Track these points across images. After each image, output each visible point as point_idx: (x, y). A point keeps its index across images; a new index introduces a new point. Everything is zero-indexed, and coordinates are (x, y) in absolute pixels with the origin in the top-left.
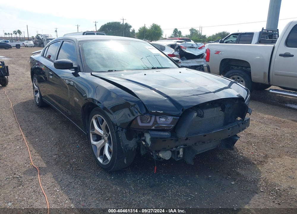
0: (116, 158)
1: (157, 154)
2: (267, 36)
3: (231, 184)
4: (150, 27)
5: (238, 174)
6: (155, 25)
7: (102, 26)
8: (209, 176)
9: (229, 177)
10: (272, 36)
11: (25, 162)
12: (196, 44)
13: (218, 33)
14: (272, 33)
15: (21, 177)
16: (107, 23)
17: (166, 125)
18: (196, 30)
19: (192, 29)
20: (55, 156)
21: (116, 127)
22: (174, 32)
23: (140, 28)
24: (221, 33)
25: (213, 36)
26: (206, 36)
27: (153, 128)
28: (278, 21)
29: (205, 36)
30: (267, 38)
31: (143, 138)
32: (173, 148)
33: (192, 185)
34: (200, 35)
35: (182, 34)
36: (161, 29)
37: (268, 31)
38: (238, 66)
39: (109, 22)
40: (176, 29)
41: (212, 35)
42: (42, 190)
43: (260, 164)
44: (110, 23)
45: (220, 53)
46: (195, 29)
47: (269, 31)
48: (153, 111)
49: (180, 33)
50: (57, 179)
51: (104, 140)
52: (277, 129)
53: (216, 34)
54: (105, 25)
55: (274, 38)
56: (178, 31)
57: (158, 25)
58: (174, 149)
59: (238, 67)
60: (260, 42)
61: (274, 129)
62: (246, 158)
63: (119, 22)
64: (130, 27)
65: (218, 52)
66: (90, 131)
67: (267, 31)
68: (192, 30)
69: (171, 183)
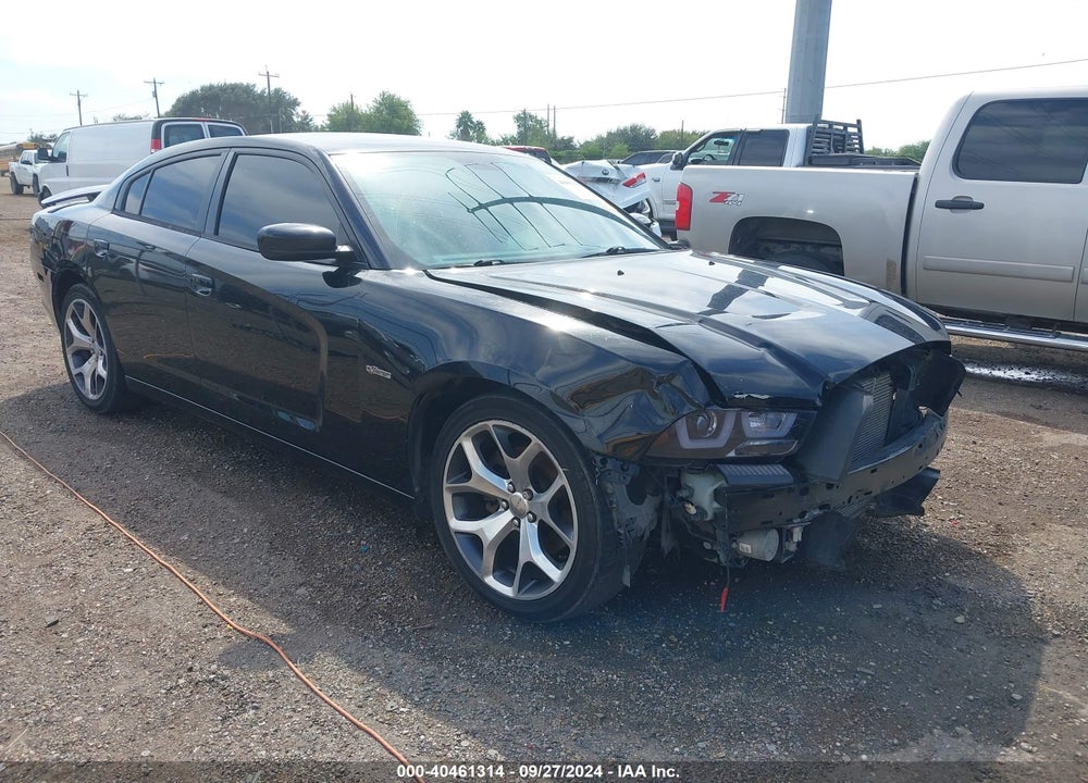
0: (595, 572)
1: (734, 545)
2: (829, 144)
3: (956, 622)
4: (372, 104)
5: (957, 591)
6: (391, 98)
7: (179, 100)
8: (875, 606)
9: (936, 601)
10: (843, 141)
11: (201, 621)
12: (617, 168)
13: (614, 130)
14: (844, 133)
15: (224, 678)
16: (202, 89)
17: (765, 443)
18: (539, 118)
19: (524, 113)
20: (301, 591)
21: (598, 458)
22: (458, 127)
23: (334, 109)
24: (625, 130)
25: (600, 139)
26: (575, 141)
27: (732, 454)
28: (823, 91)
29: (570, 140)
30: (829, 149)
31: (684, 494)
32: (791, 520)
33: (842, 640)
34: (552, 137)
35: (487, 132)
36: (412, 113)
37: (845, 128)
38: (787, 243)
39: (207, 84)
40: (467, 113)
41: (595, 138)
42: (341, 713)
43: (1000, 556)
44: (211, 87)
45: (729, 199)
46: (533, 113)
47: (835, 127)
48: (737, 396)
49: (480, 127)
50: (370, 671)
51: (514, 511)
52: (975, 443)
53: (610, 134)
54: (194, 94)
55: (849, 150)
56: (474, 120)
57: (403, 99)
58: (795, 521)
59: (789, 247)
60: (809, 161)
61: (966, 443)
62: (945, 538)
63: (248, 86)
64: (295, 103)
65: (722, 197)
66: (445, 485)
67: (842, 128)
68: (523, 119)
69: (772, 640)
